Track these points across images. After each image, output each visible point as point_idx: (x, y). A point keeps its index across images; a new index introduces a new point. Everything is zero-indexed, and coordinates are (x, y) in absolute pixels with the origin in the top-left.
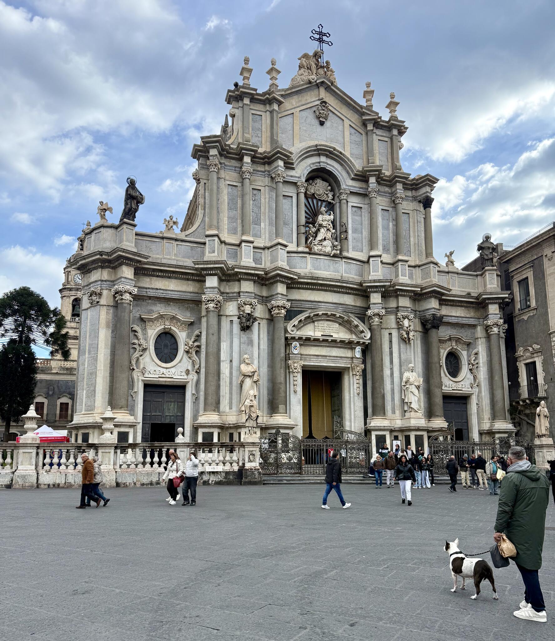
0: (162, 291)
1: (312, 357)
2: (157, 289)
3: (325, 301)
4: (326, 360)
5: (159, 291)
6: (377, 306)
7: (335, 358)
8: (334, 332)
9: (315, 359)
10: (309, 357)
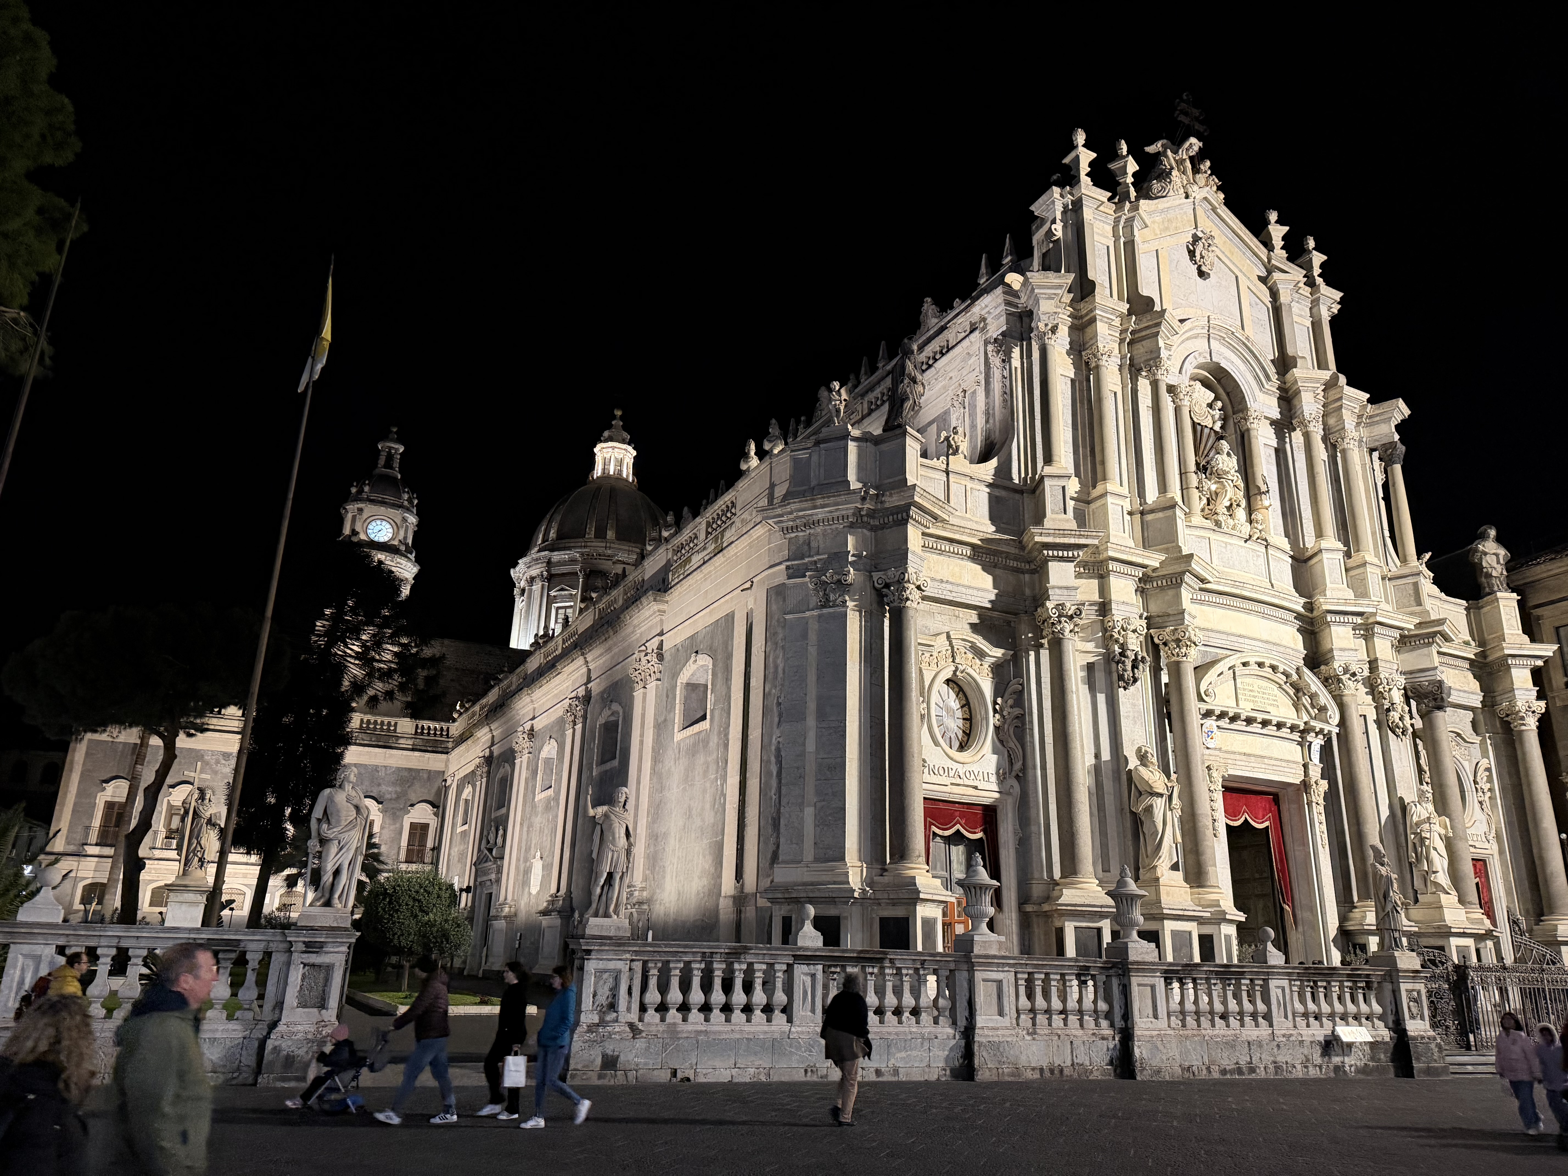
0: (949, 587)
1: (1238, 757)
2: (942, 581)
3: (1251, 635)
4: (1263, 766)
5: (944, 585)
6: (1346, 653)
7: (1279, 763)
8: (1271, 705)
9: (1243, 763)
10: (1232, 756)
